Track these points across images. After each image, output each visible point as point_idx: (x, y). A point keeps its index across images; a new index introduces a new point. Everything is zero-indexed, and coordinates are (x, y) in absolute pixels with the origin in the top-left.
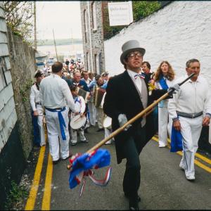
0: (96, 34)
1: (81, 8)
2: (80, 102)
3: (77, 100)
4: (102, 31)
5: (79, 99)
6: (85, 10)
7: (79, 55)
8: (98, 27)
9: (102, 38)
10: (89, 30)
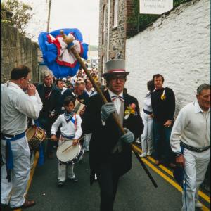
0: (116, 32)
1: (101, 4)
2: (75, 122)
3: (71, 119)
4: (125, 26)
5: (74, 118)
6: (105, 6)
7: (95, 61)
8: (120, 23)
9: (124, 36)
10: (107, 29)
